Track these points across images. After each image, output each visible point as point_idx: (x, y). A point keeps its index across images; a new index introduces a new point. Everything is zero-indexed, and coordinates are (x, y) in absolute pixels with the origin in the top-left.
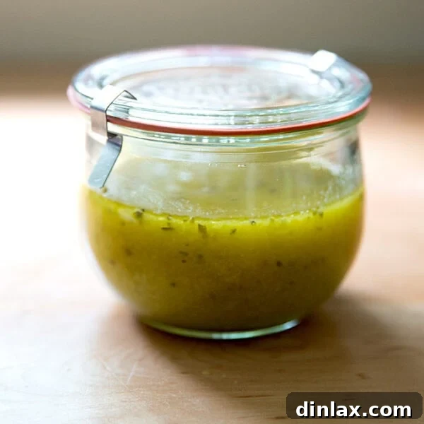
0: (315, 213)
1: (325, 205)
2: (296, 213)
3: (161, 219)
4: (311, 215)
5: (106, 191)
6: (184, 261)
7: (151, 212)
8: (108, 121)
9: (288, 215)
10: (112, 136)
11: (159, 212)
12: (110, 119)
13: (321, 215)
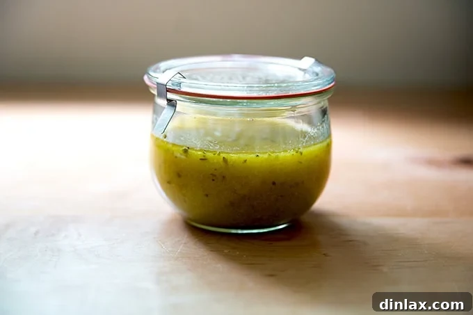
0: (297, 152)
1: (304, 147)
2: (285, 151)
3: (199, 153)
4: (294, 153)
5: (165, 137)
6: (213, 180)
7: (193, 149)
8: (167, 91)
9: (280, 152)
10: (169, 101)
11: (198, 149)
12: (169, 90)
13: (301, 153)
